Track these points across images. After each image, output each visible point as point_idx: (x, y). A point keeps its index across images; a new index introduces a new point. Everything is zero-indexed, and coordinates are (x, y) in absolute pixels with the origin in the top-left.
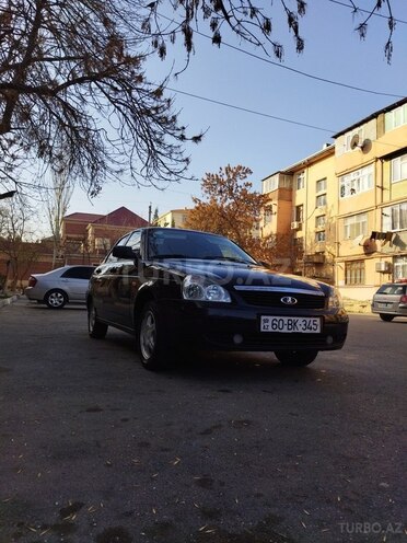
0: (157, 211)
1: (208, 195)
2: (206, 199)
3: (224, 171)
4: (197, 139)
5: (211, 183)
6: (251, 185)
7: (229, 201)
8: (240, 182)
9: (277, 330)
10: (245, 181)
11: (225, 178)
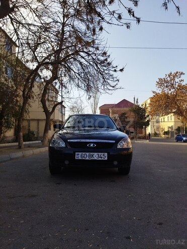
0: (137, 99)
1: (160, 89)
2: (159, 91)
3: (168, 76)
4: (121, 70)
5: (161, 83)
6: (183, 80)
7: (172, 90)
8: (177, 80)
9: (84, 158)
10: (180, 79)
11: (169, 79)
